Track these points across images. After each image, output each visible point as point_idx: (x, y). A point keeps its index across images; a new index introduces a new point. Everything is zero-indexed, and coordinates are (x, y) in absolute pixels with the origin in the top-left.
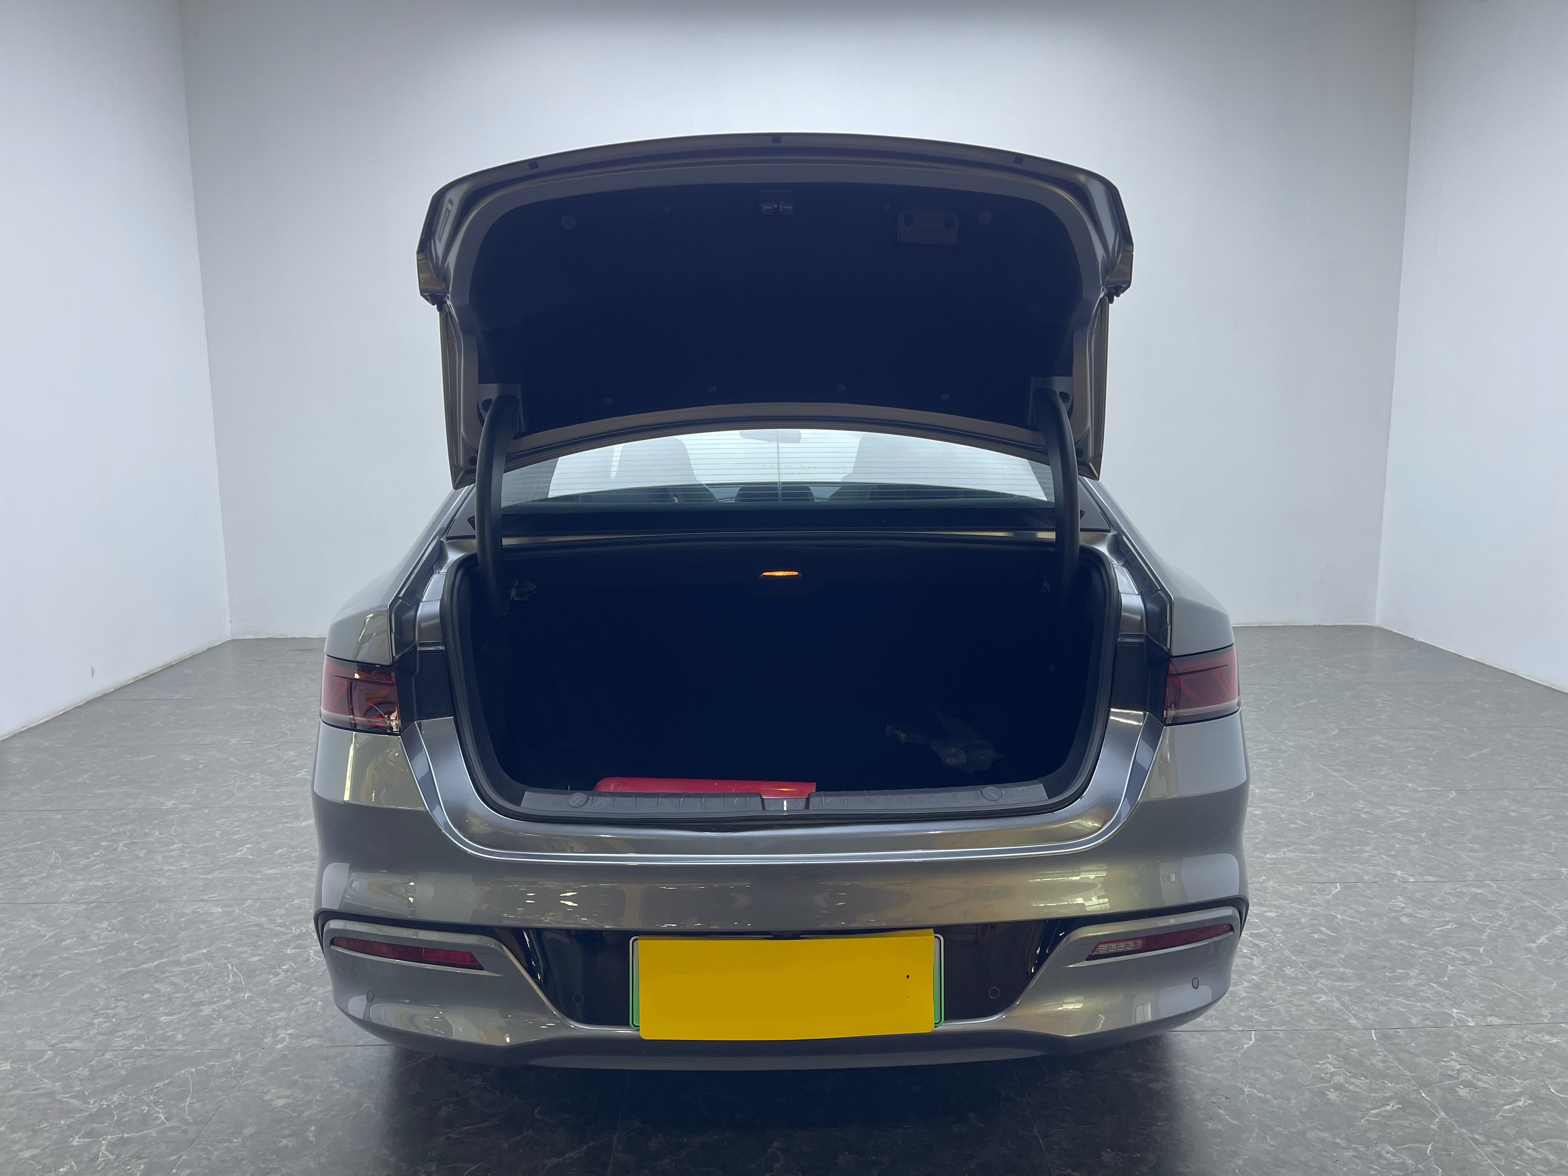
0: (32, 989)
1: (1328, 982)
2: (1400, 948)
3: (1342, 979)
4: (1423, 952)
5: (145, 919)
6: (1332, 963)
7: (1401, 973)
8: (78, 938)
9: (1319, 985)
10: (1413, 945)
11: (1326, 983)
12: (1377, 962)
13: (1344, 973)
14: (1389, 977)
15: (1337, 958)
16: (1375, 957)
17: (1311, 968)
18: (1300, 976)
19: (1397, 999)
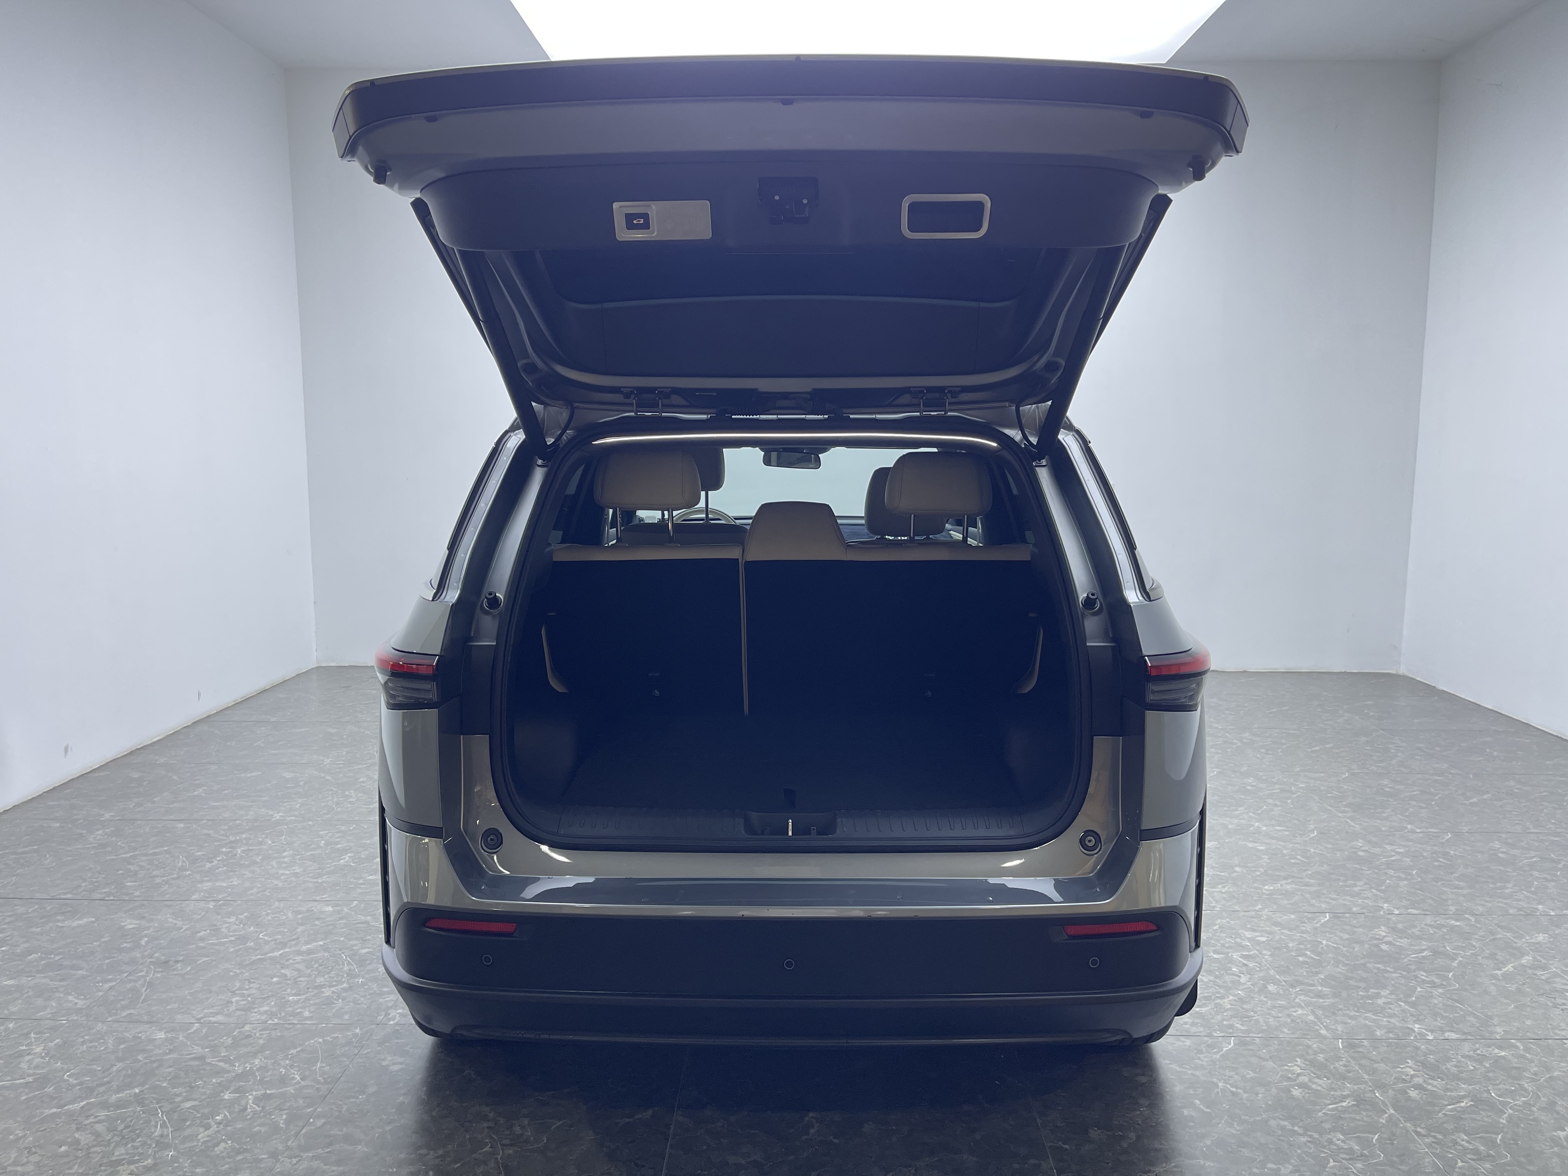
0: (175, 973)
1: (1306, 998)
2: (1376, 971)
3: (1319, 996)
4: (1397, 975)
5: (267, 914)
6: (1311, 982)
7: (1373, 992)
8: (210, 930)
9: (1297, 1000)
10: (1388, 969)
11: (1304, 999)
12: (1352, 982)
13: (1321, 991)
14: (1361, 996)
15: (1317, 978)
16: (1351, 978)
17: (1293, 986)
18: (1282, 993)
19: (1366, 1015)
